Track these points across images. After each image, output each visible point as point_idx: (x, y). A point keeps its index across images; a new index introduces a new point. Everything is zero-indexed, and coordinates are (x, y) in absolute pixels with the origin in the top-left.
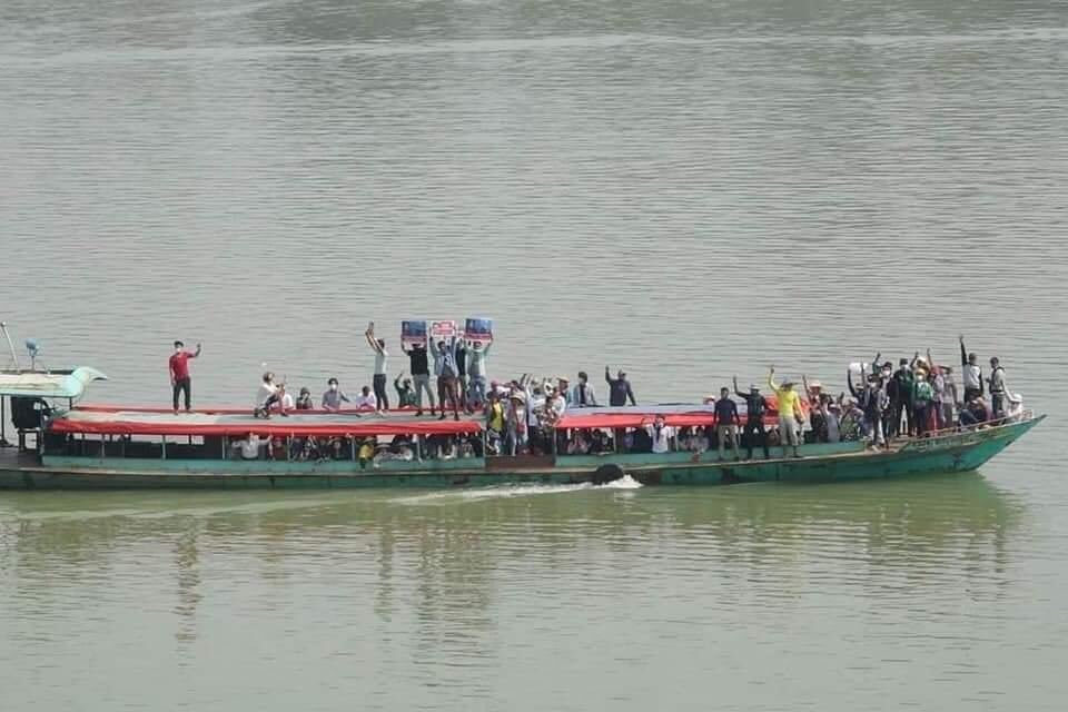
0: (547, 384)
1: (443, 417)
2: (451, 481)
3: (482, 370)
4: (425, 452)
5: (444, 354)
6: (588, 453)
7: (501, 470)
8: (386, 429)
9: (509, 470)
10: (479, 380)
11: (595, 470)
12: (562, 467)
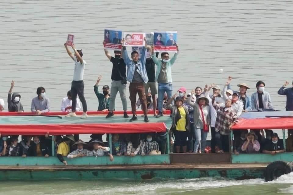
0: (226, 90)
1: (134, 118)
2: (139, 175)
3: (170, 78)
4: (117, 149)
5: (136, 63)
6: (261, 152)
7: (183, 166)
8: (85, 128)
9: (191, 166)
10: (167, 86)
11: (266, 166)
12: (237, 163)
